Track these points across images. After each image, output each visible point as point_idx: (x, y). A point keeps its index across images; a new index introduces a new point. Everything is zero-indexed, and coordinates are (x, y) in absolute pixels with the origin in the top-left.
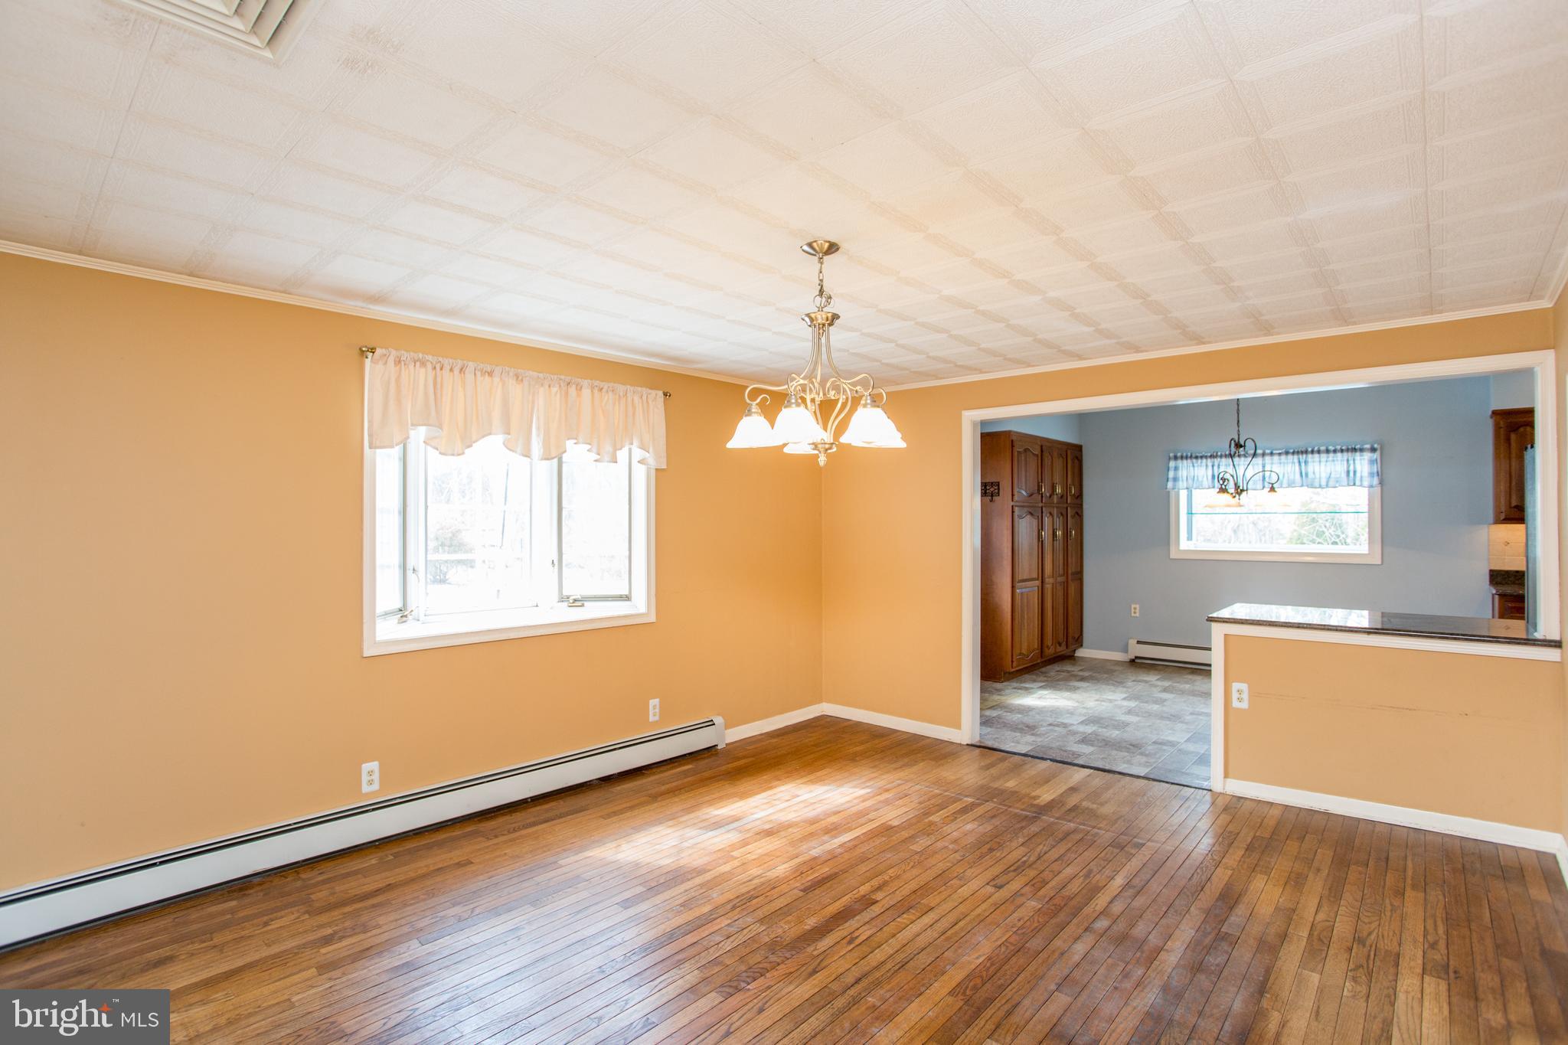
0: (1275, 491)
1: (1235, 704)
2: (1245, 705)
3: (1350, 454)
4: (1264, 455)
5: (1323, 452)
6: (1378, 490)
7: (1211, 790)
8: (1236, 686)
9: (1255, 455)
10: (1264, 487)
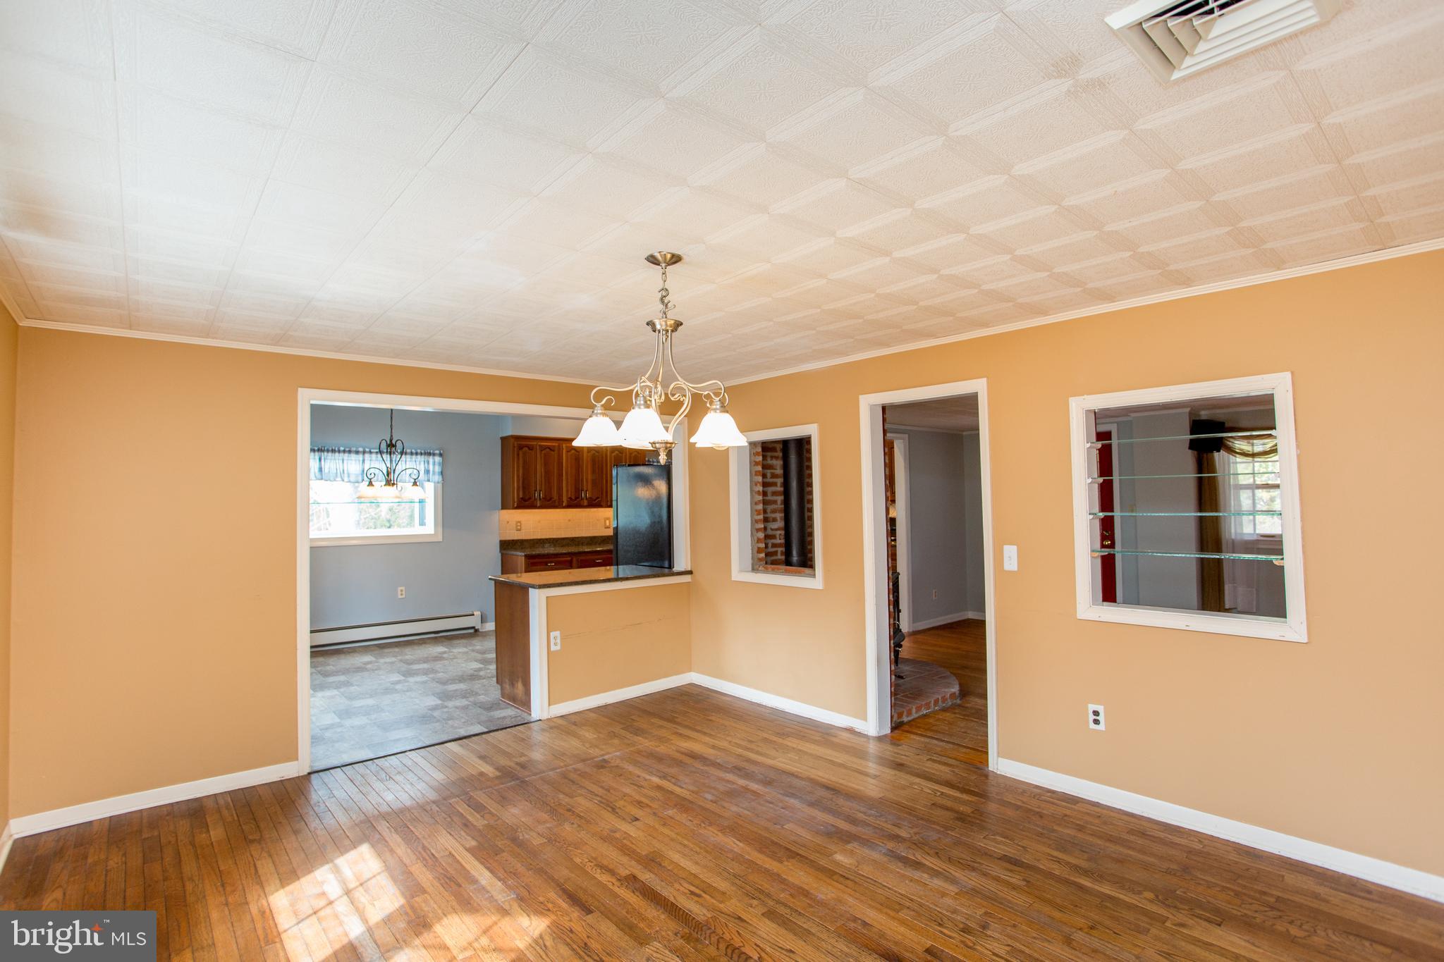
0: (373, 485)
1: (553, 648)
2: (558, 648)
3: (426, 457)
4: (364, 452)
5: (409, 454)
6: (440, 485)
7: (540, 720)
8: (553, 634)
9: (402, 453)
10: (363, 480)
